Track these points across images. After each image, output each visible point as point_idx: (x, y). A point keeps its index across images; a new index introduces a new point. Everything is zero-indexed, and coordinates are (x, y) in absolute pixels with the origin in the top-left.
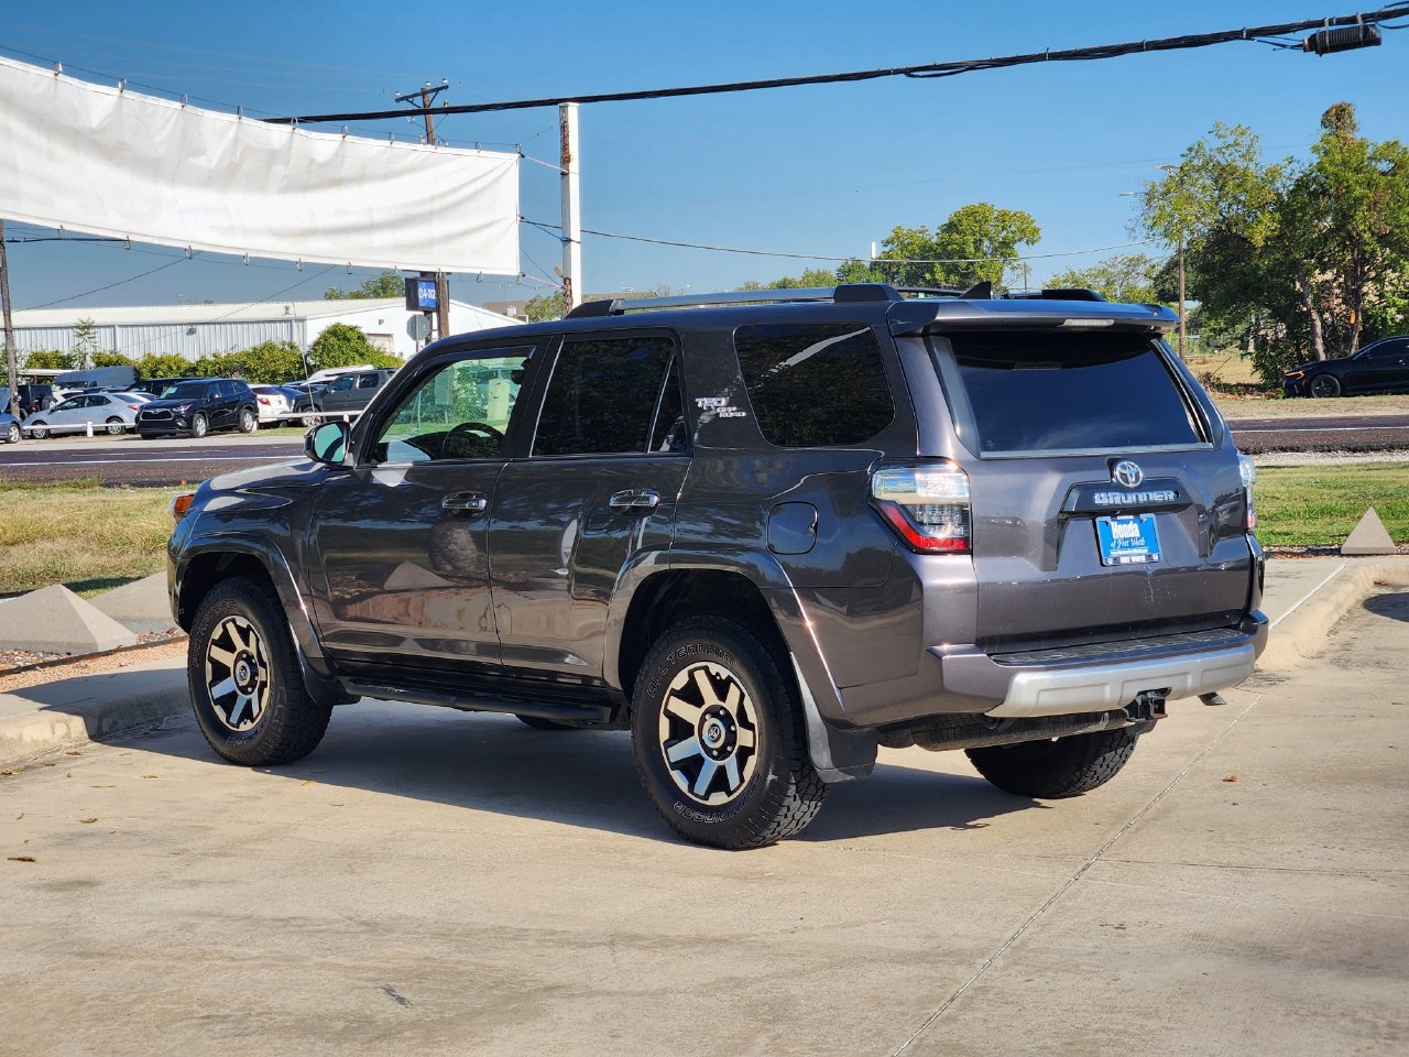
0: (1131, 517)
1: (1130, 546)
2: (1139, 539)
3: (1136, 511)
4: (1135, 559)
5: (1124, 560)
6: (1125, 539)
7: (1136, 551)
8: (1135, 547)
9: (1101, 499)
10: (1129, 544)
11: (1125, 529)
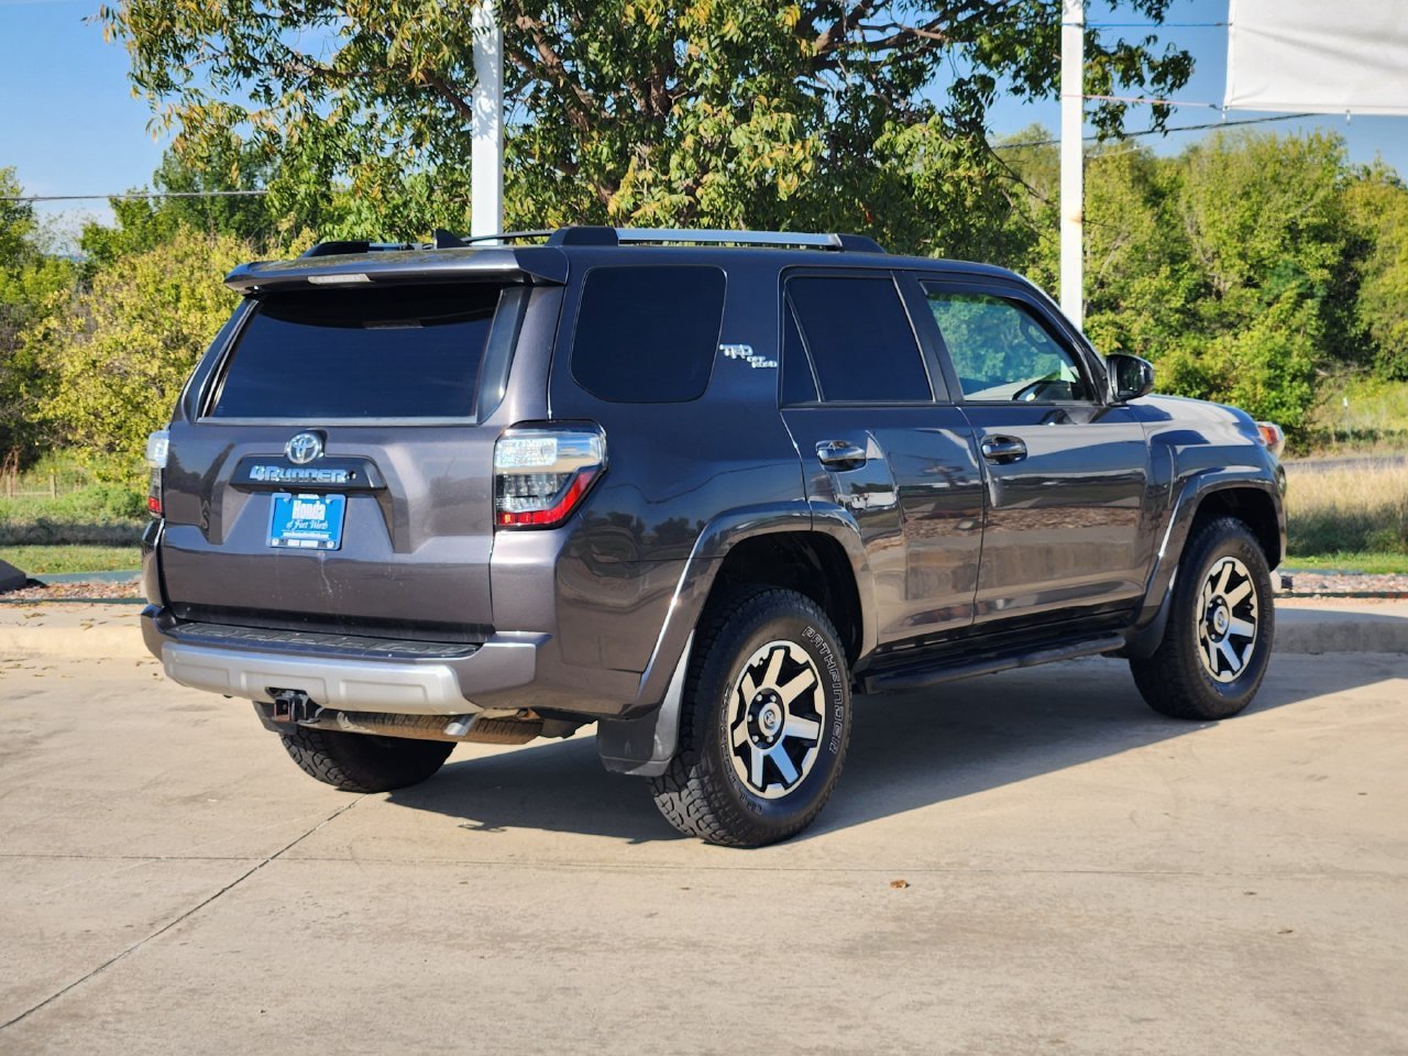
0: (316, 497)
1: (309, 529)
2: (322, 522)
3: (322, 490)
4: (305, 544)
5: (291, 543)
6: (305, 521)
7: (312, 535)
8: (313, 530)
9: (259, 474)
10: (308, 526)
11: (309, 510)
